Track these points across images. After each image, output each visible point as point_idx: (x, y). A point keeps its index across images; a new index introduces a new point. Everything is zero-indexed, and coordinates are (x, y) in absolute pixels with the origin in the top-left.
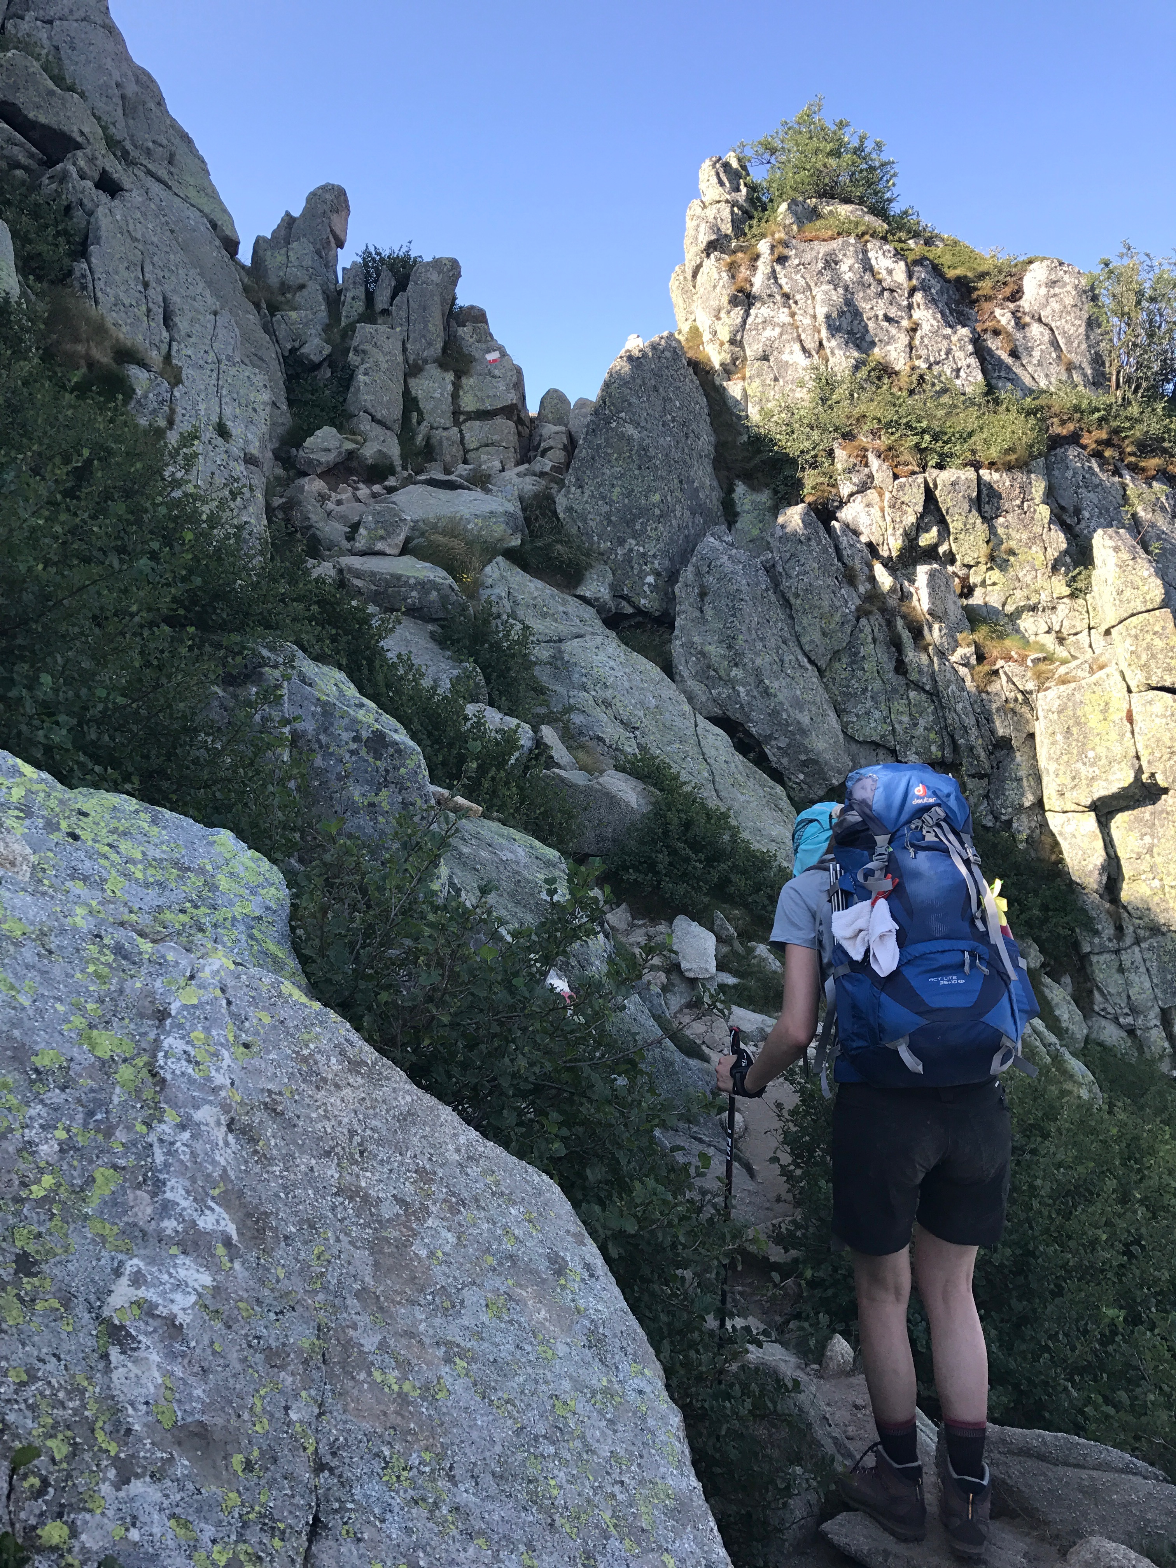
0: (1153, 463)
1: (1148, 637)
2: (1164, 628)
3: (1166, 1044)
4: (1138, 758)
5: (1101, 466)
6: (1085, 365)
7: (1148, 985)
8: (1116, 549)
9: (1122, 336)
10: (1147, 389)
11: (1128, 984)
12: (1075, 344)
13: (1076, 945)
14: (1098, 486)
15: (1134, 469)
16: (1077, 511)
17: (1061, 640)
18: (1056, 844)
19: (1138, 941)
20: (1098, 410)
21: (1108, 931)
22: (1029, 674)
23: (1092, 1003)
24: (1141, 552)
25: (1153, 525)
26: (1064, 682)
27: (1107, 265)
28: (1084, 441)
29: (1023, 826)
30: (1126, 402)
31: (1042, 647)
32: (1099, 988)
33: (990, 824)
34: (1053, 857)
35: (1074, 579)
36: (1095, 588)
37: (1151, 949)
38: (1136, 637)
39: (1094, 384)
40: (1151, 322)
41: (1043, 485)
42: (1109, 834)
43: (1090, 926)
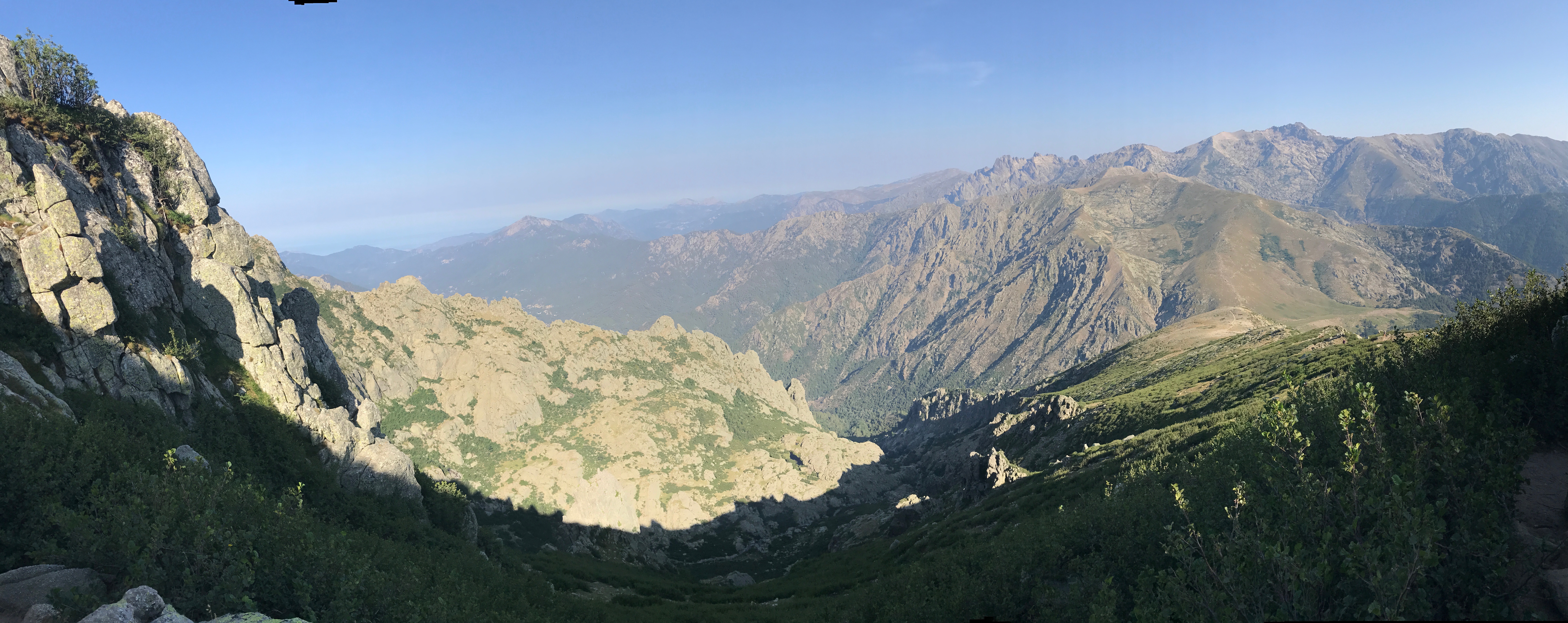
0: (56, 134)
1: (63, 213)
2: (69, 208)
3: (97, 383)
4: (67, 266)
5: (33, 134)
6: (18, 85)
7: (86, 360)
8: (43, 173)
9: (33, 73)
10: (48, 100)
11: (79, 362)
12: (12, 74)
13: (55, 350)
14: (33, 144)
15: (48, 136)
16: (25, 156)
17: (27, 216)
18: (39, 307)
19: (80, 343)
20: (28, 108)
21: (67, 341)
22: (14, 232)
23: (65, 372)
24: (55, 174)
25: (61, 163)
26: (30, 235)
27: (20, 38)
28: (23, 122)
29: (23, 302)
30: (40, 105)
31: (18, 219)
32: (67, 366)
33: (7, 303)
34: (39, 313)
35: (28, 187)
36: (37, 191)
37: (85, 345)
38: (58, 213)
39: (24, 95)
40: (46, 68)
41: (6, 142)
42: (61, 300)
43: (59, 340)
